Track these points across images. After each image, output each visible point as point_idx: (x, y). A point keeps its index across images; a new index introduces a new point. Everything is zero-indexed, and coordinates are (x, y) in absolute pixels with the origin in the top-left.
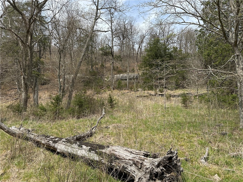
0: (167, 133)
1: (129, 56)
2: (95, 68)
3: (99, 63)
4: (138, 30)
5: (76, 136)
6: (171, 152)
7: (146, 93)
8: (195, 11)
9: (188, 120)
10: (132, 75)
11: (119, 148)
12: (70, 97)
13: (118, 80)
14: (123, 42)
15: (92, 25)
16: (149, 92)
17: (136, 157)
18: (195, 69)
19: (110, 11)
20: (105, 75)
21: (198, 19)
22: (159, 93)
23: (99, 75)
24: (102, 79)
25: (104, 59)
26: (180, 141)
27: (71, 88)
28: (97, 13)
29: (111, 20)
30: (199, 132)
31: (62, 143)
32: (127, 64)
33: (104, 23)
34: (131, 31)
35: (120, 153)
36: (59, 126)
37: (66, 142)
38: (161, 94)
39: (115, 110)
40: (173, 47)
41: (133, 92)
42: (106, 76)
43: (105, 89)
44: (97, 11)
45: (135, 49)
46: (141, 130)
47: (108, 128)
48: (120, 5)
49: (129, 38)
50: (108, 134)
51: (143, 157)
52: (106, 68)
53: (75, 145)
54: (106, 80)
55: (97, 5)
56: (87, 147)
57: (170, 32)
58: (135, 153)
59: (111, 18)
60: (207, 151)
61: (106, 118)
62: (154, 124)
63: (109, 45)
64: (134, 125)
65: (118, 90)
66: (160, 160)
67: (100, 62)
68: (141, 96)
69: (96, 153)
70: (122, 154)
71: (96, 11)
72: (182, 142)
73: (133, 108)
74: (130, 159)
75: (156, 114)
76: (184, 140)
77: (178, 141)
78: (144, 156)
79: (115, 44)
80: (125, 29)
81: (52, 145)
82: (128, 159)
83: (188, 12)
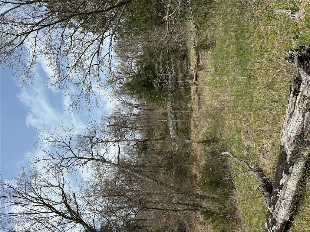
0: (254, 66)
1: (147, 120)
2: (162, 163)
3: (156, 158)
4: (116, 109)
5: (263, 192)
6: (290, 58)
7: (194, 97)
8: (97, 40)
9: (233, 40)
10: (170, 116)
11: (285, 132)
12: (203, 198)
13: (177, 134)
14: (131, 127)
15: (110, 166)
16: (192, 93)
17: (299, 108)
18: (167, 36)
19: (95, 144)
20: (171, 150)
21: (105, 37)
22: (193, 80)
23: (172, 157)
24: (176, 154)
25: (151, 151)
26: (266, 48)
27: (191, 196)
28: (98, 160)
29: (105, 142)
30: (252, 24)
31: (275, 212)
32: (157, 123)
33: (109, 151)
34: (117, 118)
35: (294, 130)
36: (247, 215)
37: (274, 207)
38: (195, 78)
39: (219, 138)
40: (136, 65)
41: (193, 113)
42: (173, 148)
43: (190, 151)
44: (95, 159)
45: (138, 112)
46: (251, 102)
47: (249, 147)
48: (88, 131)
49: (126, 121)
50: (257, 147)
51: (299, 97)
52: (162, 149)
53: (279, 194)
54: (177, 149)
55: (88, 160)
56: (283, 177)
57: (119, 70)
58: (292, 109)
59: (103, 142)
60: (280, 11)
61: (234, 150)
62: (240, 85)
63: (134, 144)
64: (243, 112)
65: (190, 133)
66: (305, 74)
67: (155, 155)
68: (198, 103)
69: (292, 164)
70: (295, 128)
71: (94, 161)
72: (267, 45)
73: (217, 113)
74: (303, 116)
75: (225, 82)
76: (264, 43)
77: (266, 52)
78: (297, 96)
79: (133, 137)
80: (115, 125)
81: (278, 226)
82: (302, 119)
83: (97, 49)
